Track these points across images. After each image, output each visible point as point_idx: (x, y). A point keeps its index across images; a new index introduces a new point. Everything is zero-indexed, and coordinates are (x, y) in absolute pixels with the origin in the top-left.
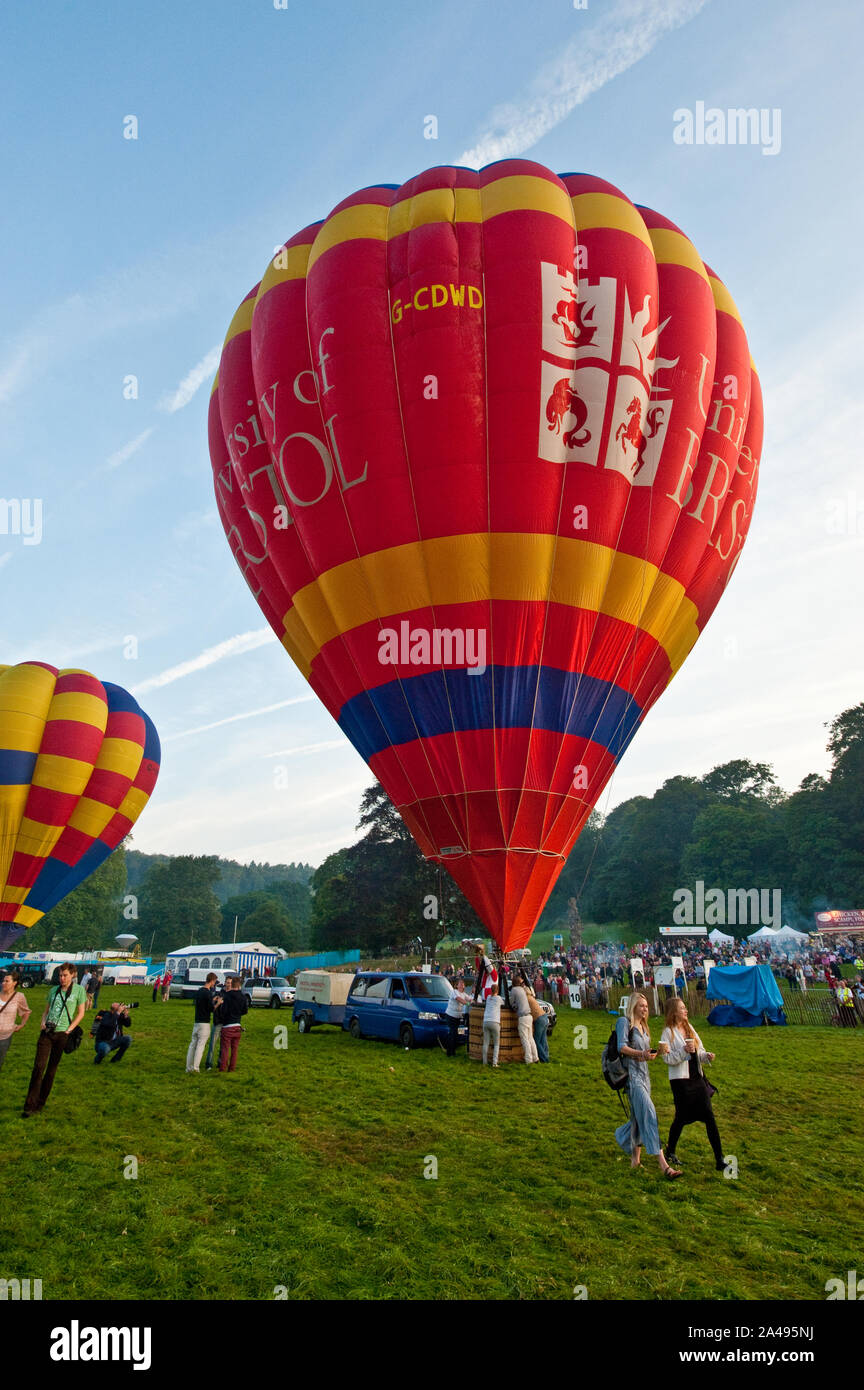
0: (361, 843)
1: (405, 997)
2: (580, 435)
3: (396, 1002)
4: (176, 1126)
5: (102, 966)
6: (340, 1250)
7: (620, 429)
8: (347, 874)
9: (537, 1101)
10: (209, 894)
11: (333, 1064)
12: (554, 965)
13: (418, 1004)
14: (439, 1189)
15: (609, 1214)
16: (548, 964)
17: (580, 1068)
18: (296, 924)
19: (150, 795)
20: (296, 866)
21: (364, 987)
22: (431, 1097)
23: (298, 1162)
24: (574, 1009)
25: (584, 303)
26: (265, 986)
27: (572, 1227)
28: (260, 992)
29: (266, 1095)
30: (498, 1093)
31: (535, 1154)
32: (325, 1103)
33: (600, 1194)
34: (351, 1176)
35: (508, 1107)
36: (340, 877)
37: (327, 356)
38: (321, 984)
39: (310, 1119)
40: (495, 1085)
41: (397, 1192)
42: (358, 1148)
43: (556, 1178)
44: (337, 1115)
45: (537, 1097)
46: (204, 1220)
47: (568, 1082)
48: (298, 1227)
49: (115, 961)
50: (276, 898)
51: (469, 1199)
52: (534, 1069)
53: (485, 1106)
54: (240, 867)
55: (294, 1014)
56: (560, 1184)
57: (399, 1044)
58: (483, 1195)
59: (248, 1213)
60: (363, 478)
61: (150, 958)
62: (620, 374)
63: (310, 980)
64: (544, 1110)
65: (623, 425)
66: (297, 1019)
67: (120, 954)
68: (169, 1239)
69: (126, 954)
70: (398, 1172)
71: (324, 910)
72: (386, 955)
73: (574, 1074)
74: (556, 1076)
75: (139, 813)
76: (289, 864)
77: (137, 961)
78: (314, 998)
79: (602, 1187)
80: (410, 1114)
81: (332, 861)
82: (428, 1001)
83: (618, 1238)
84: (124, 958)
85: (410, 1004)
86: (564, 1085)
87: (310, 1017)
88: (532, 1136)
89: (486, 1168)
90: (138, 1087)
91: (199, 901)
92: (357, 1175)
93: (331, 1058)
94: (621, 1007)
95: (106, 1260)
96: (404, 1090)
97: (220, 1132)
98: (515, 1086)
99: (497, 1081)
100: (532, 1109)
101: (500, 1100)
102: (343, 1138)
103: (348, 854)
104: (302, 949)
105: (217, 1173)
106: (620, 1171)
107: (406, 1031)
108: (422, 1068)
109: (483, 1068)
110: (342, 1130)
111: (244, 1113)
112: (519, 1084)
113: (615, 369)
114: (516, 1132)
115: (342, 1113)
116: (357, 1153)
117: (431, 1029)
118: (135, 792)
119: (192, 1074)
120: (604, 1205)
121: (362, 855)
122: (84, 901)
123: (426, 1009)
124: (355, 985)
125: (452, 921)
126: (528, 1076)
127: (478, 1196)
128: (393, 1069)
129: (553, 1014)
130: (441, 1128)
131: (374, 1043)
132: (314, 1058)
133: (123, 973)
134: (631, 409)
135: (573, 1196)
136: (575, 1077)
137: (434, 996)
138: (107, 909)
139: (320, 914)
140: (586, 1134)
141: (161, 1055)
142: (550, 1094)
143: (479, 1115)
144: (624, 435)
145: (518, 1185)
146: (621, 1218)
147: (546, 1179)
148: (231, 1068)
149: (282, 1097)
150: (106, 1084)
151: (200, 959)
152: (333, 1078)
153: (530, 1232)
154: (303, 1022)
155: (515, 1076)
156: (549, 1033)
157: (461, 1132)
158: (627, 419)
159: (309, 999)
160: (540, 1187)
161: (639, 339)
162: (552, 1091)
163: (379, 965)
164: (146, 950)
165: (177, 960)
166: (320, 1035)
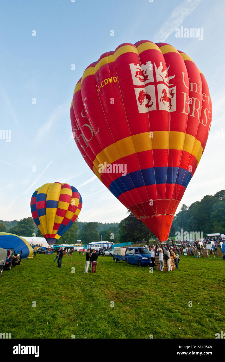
0: (128, 217)
1: (138, 254)
2: (150, 103)
3: (137, 255)
4: (76, 288)
5: (74, 247)
6: (107, 334)
7: (161, 98)
8: (126, 224)
9: (174, 282)
10: (96, 230)
11: (120, 271)
12: (179, 244)
13: (142, 255)
14: (141, 312)
15: (195, 325)
16: (177, 244)
17: (187, 272)
18: (116, 236)
19: (80, 210)
20: (115, 223)
21: (128, 251)
22: (144, 281)
23: (103, 301)
24: (185, 256)
25: (143, 70)
26: (108, 251)
27: (183, 330)
28: (107, 253)
29: (101, 280)
30: (163, 280)
31: (172, 301)
32: (115, 283)
33: (192, 317)
34: (116, 307)
35: (165, 284)
36: (124, 225)
37: (86, 105)
38: (119, 251)
39: (110, 287)
40: (162, 277)
41: (129, 313)
42: (120, 297)
43: (178, 310)
44: (117, 286)
45: (174, 281)
46: (72, 320)
47: (183, 276)
48: (97, 324)
49: (77, 246)
50: (111, 231)
51: (150, 317)
52: (174, 273)
53: (159, 284)
54: (103, 224)
55: (113, 258)
56: (179, 312)
57: (138, 265)
58: (154, 315)
59: (84, 318)
60: (98, 131)
61: (85, 245)
62: (158, 84)
63: (116, 249)
64: (175, 285)
65: (162, 97)
66: (114, 259)
67: (78, 244)
68: (59, 327)
69: (79, 244)
70: (130, 306)
71: (122, 233)
72: (137, 243)
73: (185, 274)
74: (179, 275)
75: (79, 214)
76: (114, 223)
77: (82, 246)
78: (117, 254)
79: (193, 314)
80: (137, 286)
81: (122, 221)
82: (144, 254)
83: (199, 336)
84: (79, 245)
85: (140, 255)
86: (182, 277)
87: (117, 258)
88: (171, 294)
89: (156, 305)
90: (72, 277)
91: (94, 232)
92: (118, 306)
93: (120, 269)
94: (198, 255)
95: (39, 333)
96: (137, 279)
97: (86, 291)
98: (168, 278)
99: (163, 276)
100: (172, 285)
101: (163, 282)
102: (117, 294)
103: (126, 219)
104: (118, 242)
105: (81, 304)
106: (199, 308)
107: (140, 262)
108: (143, 272)
109: (159, 272)
110: (117, 291)
111: (94, 285)
112: (169, 277)
113: (156, 83)
114: (167, 293)
115: (119, 286)
116: (120, 298)
117: (146, 262)
118: (78, 209)
119: (86, 273)
120: (194, 321)
121: (129, 220)
122: (71, 233)
123: (144, 257)
124: (126, 251)
125: (152, 234)
126: (172, 275)
127: (153, 315)
128: (135, 272)
129: (179, 257)
130: (145, 291)
131: (132, 265)
132: (116, 269)
133: (78, 249)
134: (163, 92)
135: (184, 317)
136: (185, 275)
137: (146, 253)
138: (75, 235)
139: (121, 234)
140: (188, 294)
141: (81, 268)
142: (178, 280)
143: (156, 286)
144: (163, 100)
145: (165, 311)
146: (199, 327)
147: (175, 310)
148: (95, 272)
149: (105, 280)
150: (65, 276)
151: (95, 245)
152: (119, 275)
153: (168, 331)
154: (115, 260)
155: (168, 275)
156: (178, 262)
157: (151, 292)
158: (163, 95)
159: (116, 254)
160: (173, 313)
161: (161, 74)
162: (178, 279)
163: (135, 246)
164: (83, 244)
165: (90, 245)
166: (119, 263)
